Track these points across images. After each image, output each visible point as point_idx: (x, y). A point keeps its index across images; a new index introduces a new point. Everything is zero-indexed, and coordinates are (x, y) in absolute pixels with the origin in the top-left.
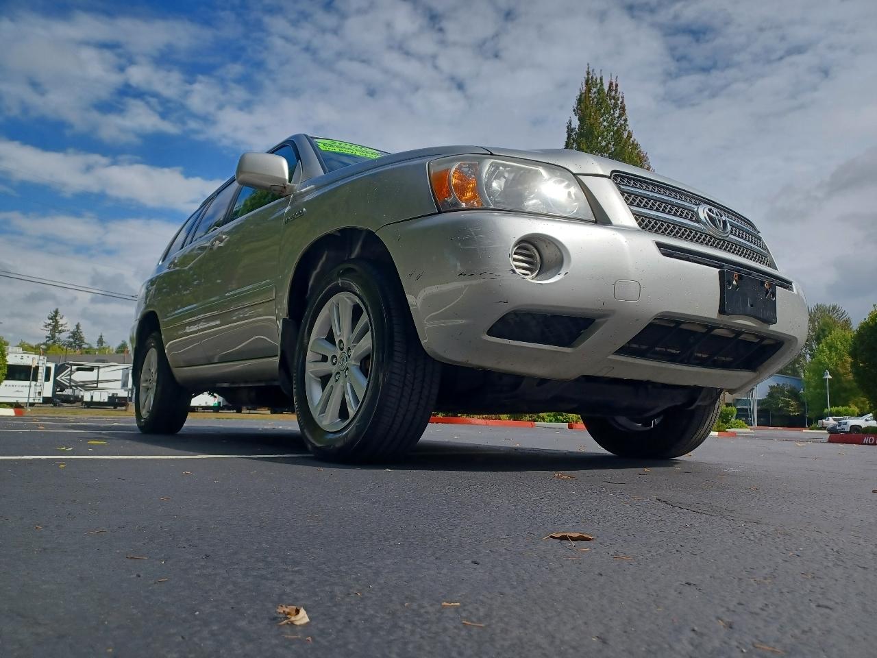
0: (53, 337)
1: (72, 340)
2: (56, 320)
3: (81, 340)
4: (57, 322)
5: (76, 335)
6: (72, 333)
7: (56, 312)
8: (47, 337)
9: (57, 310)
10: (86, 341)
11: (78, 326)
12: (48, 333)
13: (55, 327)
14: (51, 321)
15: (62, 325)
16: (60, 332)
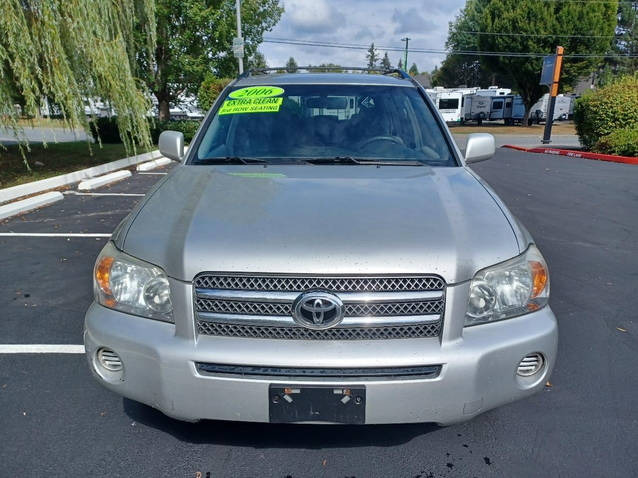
0: (372, 64)
1: (383, 65)
2: (373, 52)
3: (388, 64)
4: (373, 53)
5: (385, 61)
6: (382, 60)
7: (373, 46)
8: (368, 65)
9: (373, 44)
10: (391, 65)
11: (386, 55)
12: (368, 62)
13: (373, 58)
14: (370, 53)
15: (376, 55)
16: (375, 61)
